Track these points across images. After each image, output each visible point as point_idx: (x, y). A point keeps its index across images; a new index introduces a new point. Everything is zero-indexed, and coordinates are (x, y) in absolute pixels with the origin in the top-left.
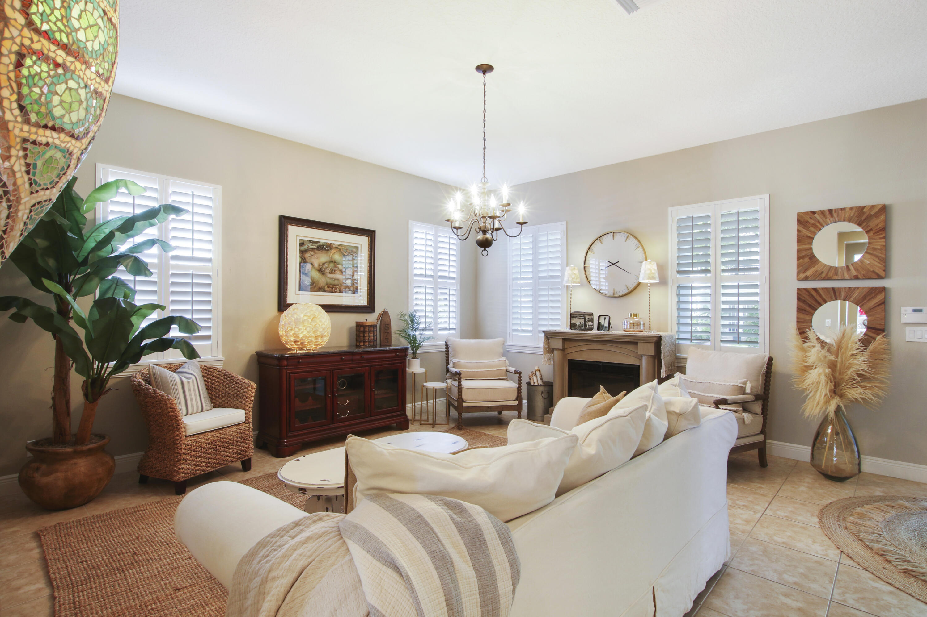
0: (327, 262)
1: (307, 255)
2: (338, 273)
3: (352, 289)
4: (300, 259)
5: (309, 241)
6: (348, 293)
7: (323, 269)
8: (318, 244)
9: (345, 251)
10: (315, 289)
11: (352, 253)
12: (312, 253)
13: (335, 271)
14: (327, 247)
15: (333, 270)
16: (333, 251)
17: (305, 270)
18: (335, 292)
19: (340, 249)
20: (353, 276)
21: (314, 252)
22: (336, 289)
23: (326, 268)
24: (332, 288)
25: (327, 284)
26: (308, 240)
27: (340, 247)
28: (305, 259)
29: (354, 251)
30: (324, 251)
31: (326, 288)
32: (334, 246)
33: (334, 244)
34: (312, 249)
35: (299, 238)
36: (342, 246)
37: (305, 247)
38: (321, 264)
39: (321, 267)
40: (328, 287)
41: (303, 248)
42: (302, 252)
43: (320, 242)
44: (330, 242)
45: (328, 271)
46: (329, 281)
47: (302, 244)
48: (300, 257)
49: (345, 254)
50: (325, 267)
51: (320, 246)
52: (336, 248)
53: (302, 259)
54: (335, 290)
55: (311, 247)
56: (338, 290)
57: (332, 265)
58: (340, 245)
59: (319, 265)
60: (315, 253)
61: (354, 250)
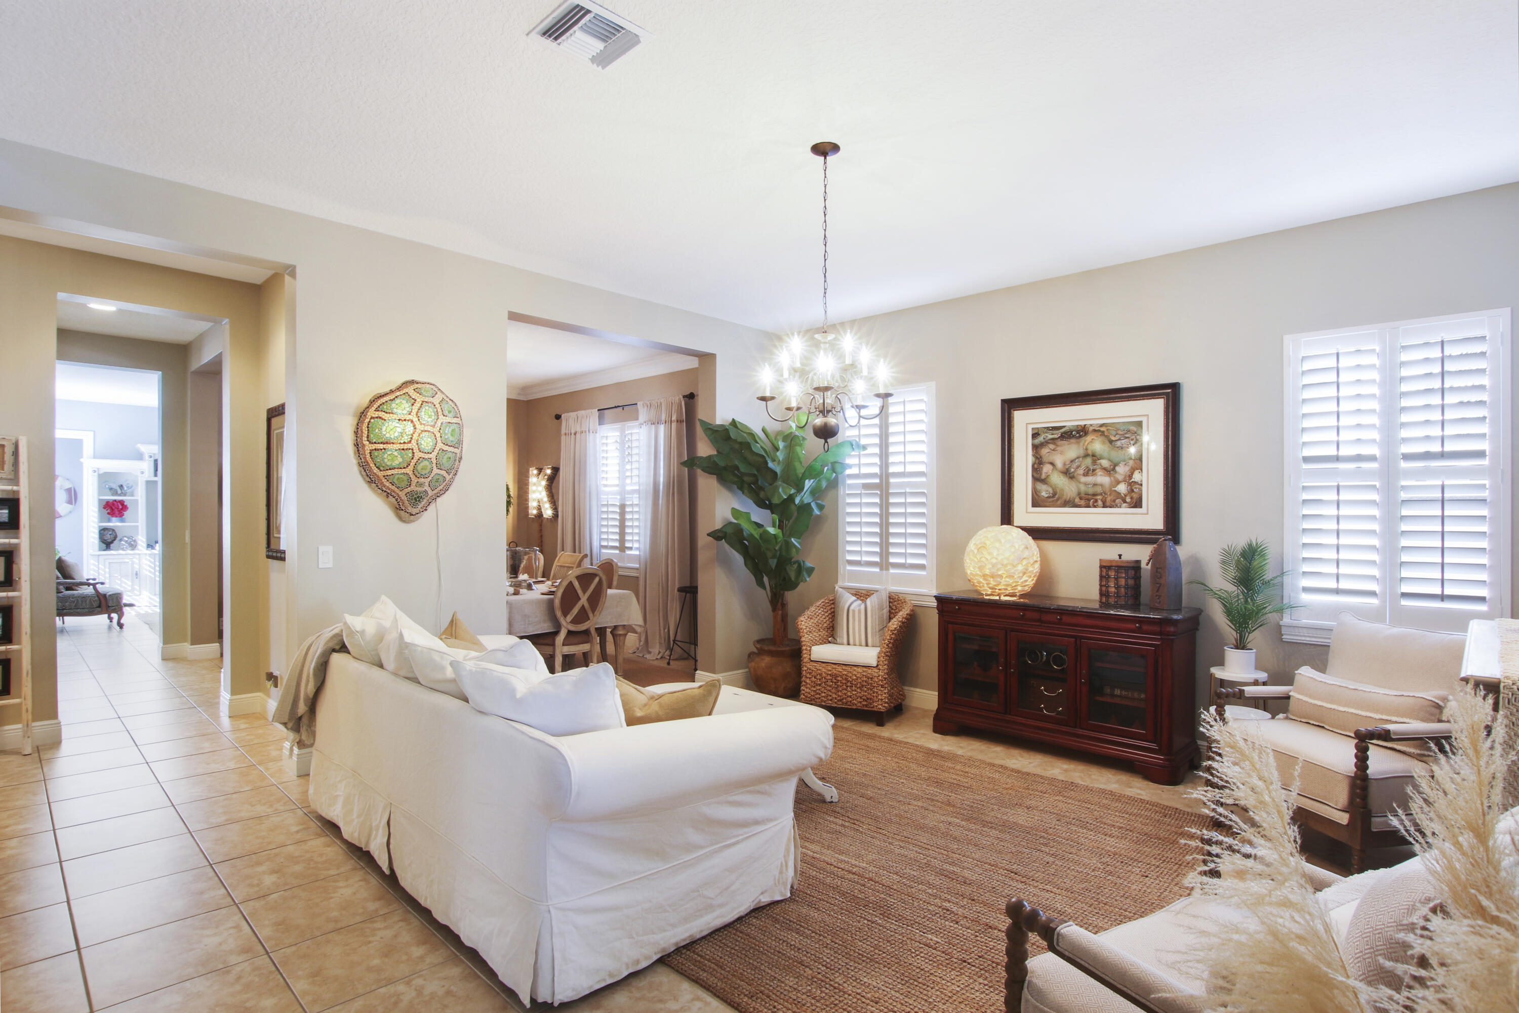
0: (1078, 458)
1: (1044, 451)
2: (1100, 473)
3: (1128, 500)
4: (1034, 459)
5: (1048, 428)
6: (1120, 507)
7: (1072, 470)
8: (1063, 430)
9: (1114, 433)
10: (1059, 502)
11: (1127, 435)
12: (1052, 446)
13: (1094, 470)
14: (1078, 432)
15: (1089, 470)
16: (1089, 438)
17: (1041, 474)
18: (1095, 507)
19: (1103, 432)
20: (1130, 477)
21: (1054, 444)
22: (1096, 501)
23: (1078, 467)
24: (1089, 500)
25: (1079, 494)
26: (1045, 428)
27: (1102, 429)
28: (1041, 457)
29: (1133, 431)
30: (1073, 440)
31: (1077, 500)
32: (1091, 429)
33: (1091, 425)
34: (1053, 439)
35: (1030, 427)
36: (1106, 426)
37: (1040, 439)
38: (1068, 462)
39: (1067, 467)
40: (1081, 498)
41: (1037, 441)
42: (1036, 448)
43: (1064, 427)
44: (1082, 423)
45: (1081, 471)
46: (1083, 488)
47: (1035, 435)
48: (1033, 455)
49: (1113, 438)
50: (1075, 465)
51: (1065, 433)
52: (1095, 431)
53: (1037, 458)
54: (1094, 503)
55: (1051, 437)
56: (1100, 503)
57: (1089, 461)
58: (1102, 425)
59: (1065, 464)
60: (1057, 446)
61: (1133, 428)
